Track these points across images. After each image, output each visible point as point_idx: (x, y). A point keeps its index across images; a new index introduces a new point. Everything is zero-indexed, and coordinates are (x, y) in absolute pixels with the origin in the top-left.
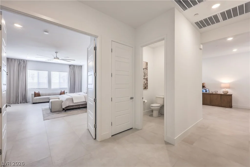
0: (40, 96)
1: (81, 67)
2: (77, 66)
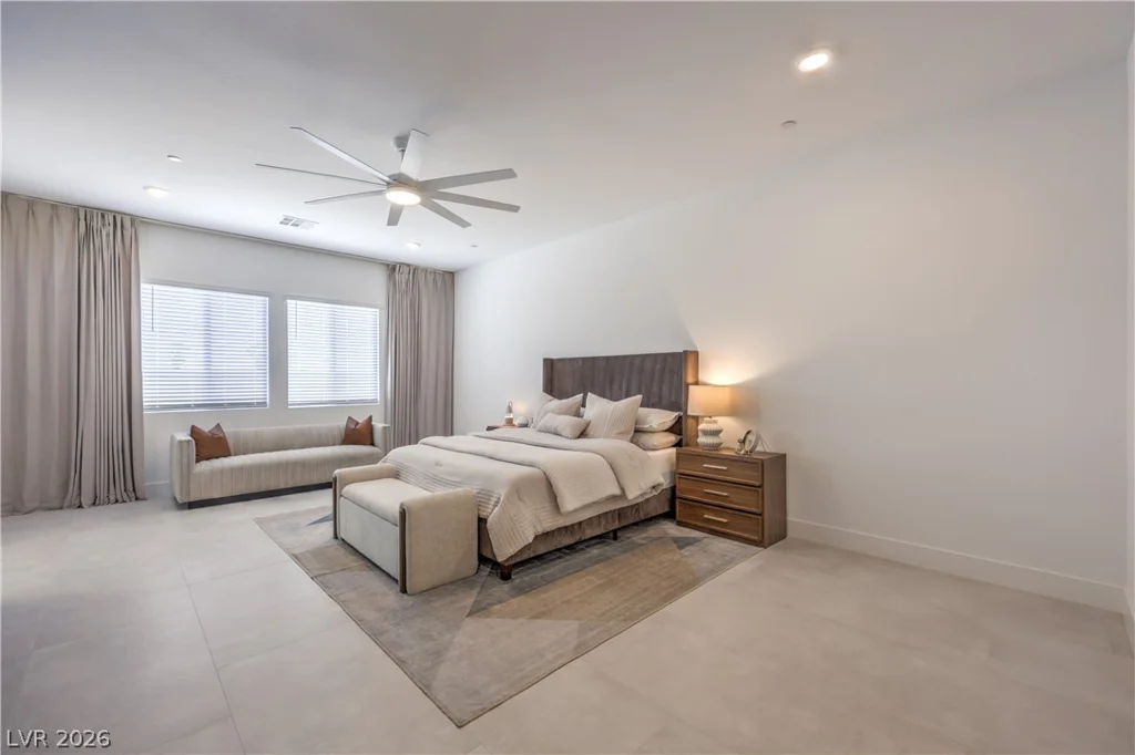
0: (231, 455)
1: (447, 280)
2: (428, 275)
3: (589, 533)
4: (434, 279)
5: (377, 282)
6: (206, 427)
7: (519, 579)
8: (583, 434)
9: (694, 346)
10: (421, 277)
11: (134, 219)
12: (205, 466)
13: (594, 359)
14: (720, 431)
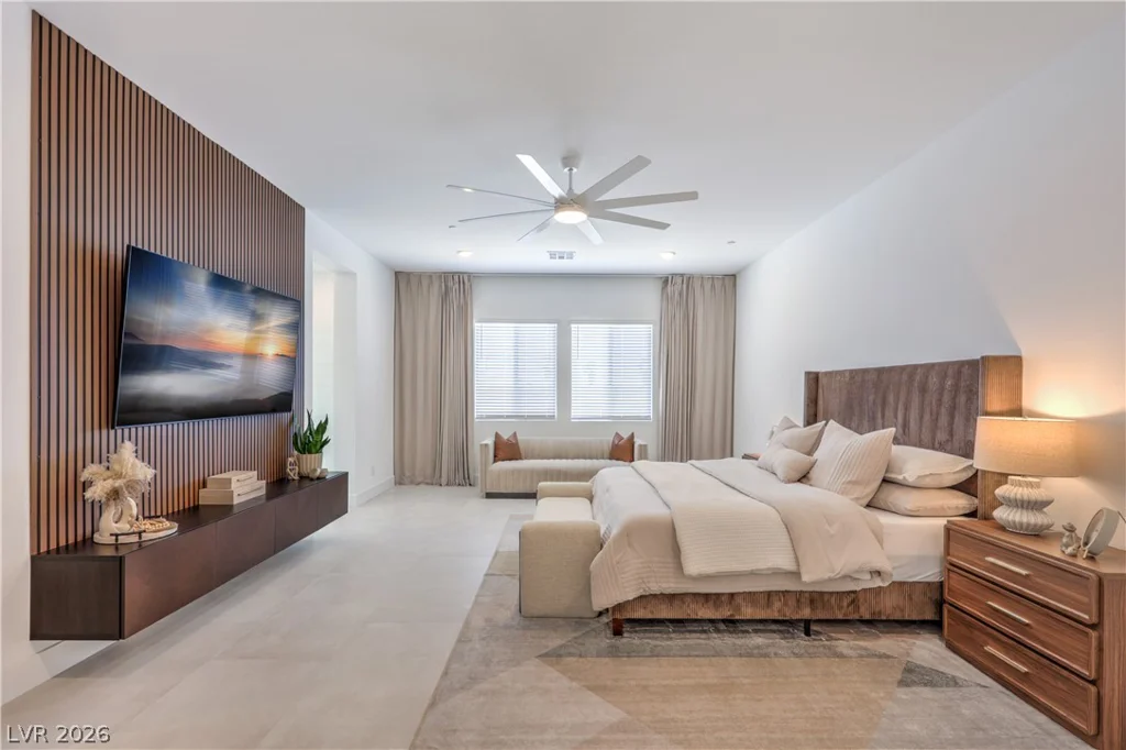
0: (521, 459)
1: (728, 283)
2: (705, 282)
3: (748, 612)
4: (713, 286)
5: (650, 299)
6: (506, 436)
7: (630, 639)
8: (804, 478)
9: (1019, 350)
10: (697, 284)
11: (470, 275)
12: (502, 465)
13: (865, 371)
14: (1047, 503)
